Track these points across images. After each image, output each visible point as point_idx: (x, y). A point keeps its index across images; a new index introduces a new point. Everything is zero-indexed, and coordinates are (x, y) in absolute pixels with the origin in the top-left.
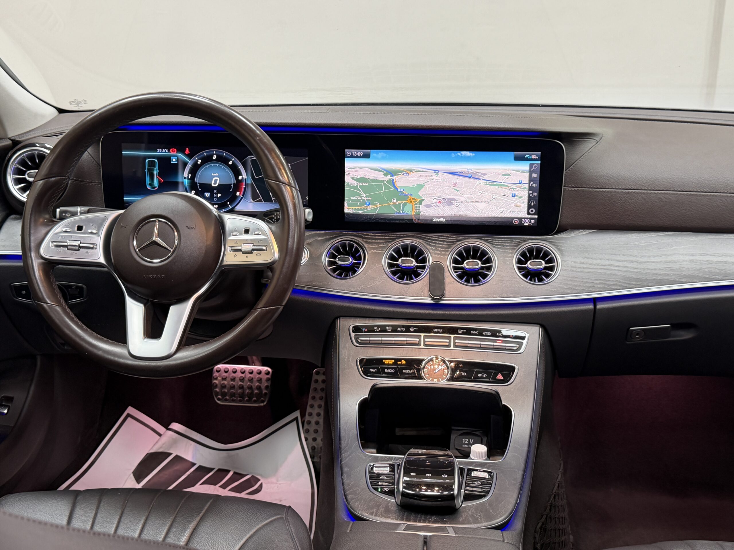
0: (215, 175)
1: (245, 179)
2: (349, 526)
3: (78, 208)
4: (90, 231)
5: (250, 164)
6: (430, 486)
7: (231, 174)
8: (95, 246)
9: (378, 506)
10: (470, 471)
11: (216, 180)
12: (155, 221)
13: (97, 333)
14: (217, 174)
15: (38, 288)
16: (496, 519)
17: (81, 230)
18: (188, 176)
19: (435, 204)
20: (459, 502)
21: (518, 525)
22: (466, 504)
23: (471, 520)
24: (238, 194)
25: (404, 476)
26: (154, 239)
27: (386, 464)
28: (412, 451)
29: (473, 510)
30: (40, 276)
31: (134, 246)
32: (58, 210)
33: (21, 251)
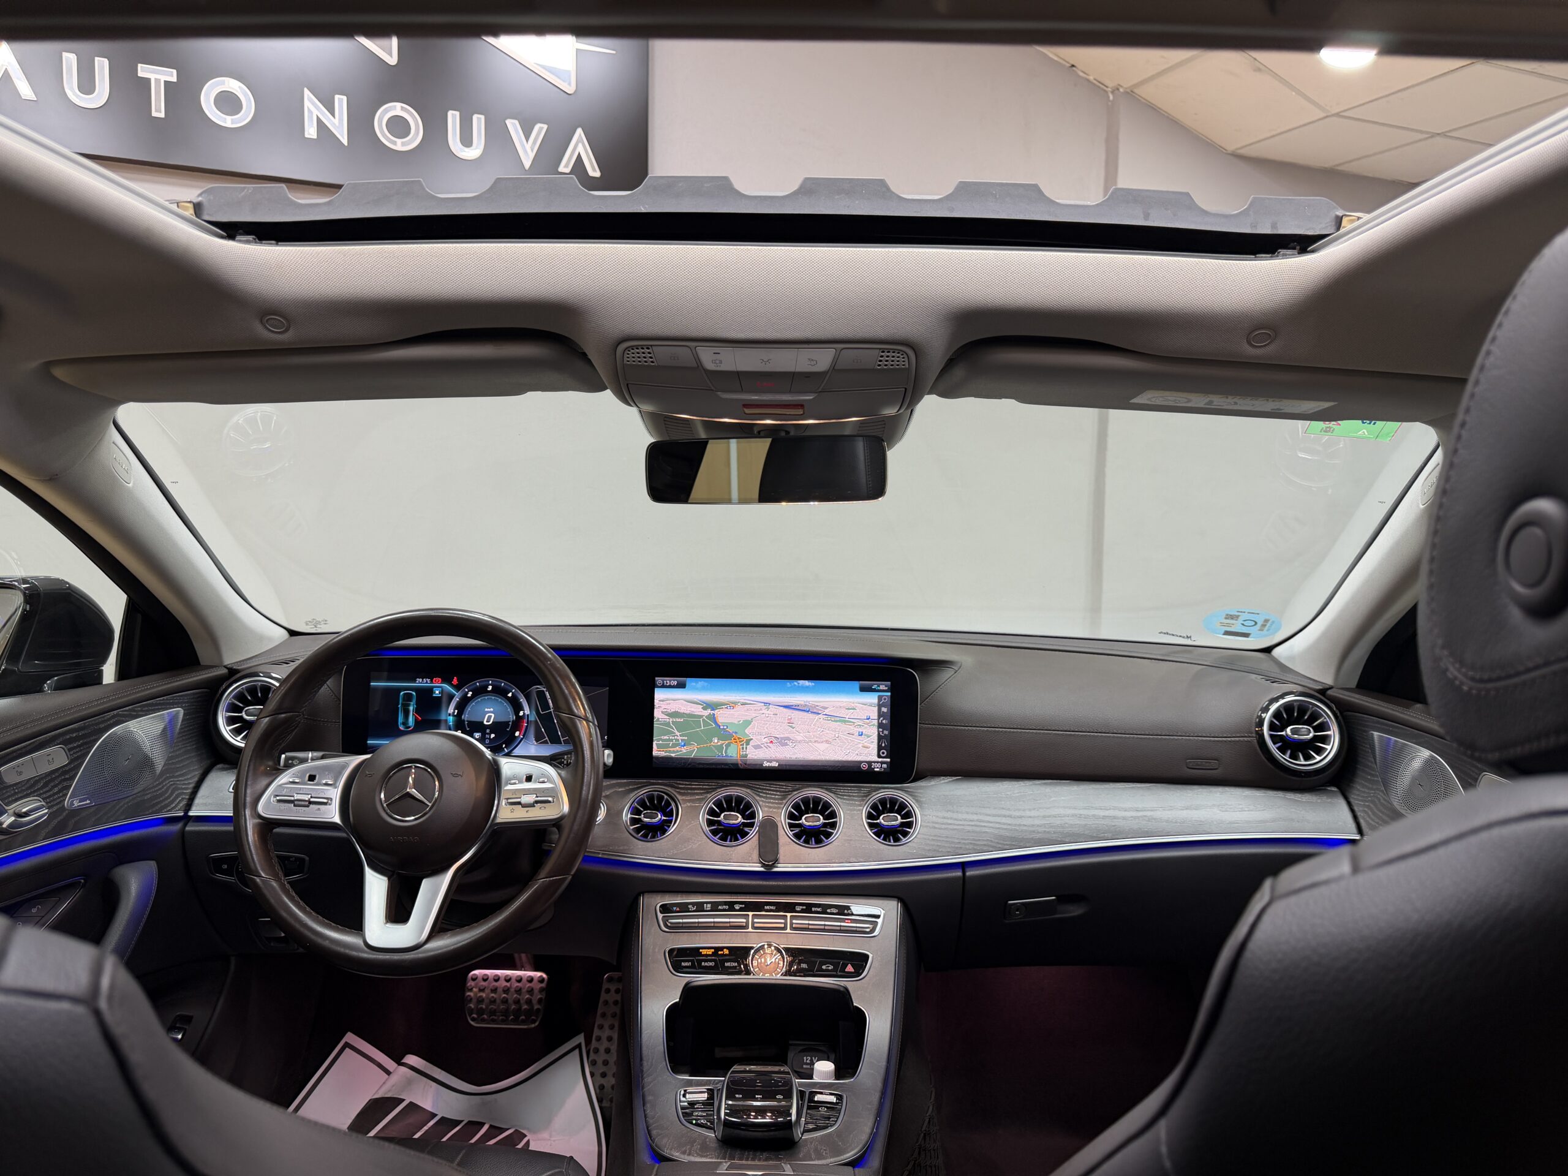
0: (489, 710)
1: (528, 715)
2: (653, 1169)
3: (308, 754)
4: (324, 782)
5: (534, 696)
6: (761, 1111)
7: (510, 709)
8: (329, 801)
9: (692, 1142)
10: (813, 1094)
11: (490, 717)
12: (411, 767)
13: (323, 917)
14: (492, 710)
15: (250, 857)
16: (846, 1154)
17: (313, 781)
18: (454, 712)
19: (766, 745)
20: (798, 1132)
21: (875, 1161)
22: (806, 1136)
23: (813, 1156)
24: (517, 734)
25: (726, 1100)
26: (408, 790)
27: (703, 1089)
28: (736, 1068)
29: (817, 1143)
30: (255, 841)
31: (381, 799)
32: (283, 756)
33: (232, 810)
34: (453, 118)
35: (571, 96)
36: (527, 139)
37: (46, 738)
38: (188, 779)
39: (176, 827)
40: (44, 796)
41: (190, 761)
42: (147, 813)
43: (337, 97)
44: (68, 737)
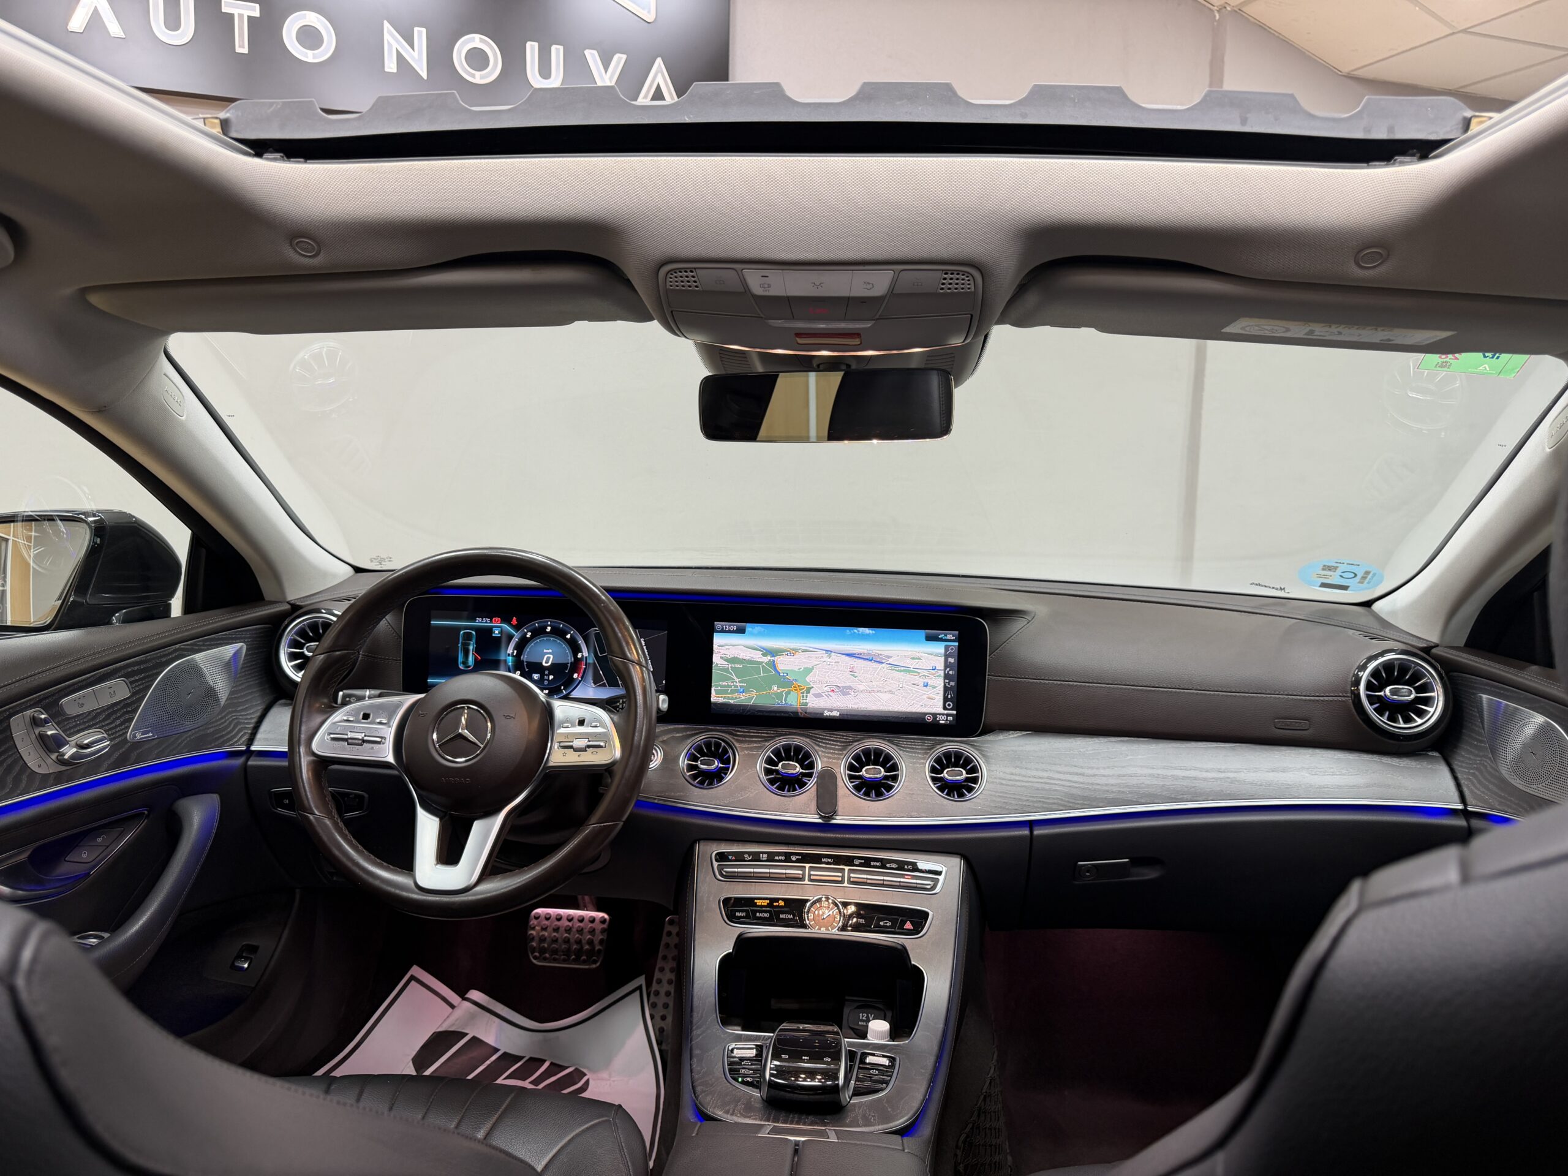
0: (547, 651)
1: (586, 657)
2: (695, 1127)
3: (366, 691)
4: (378, 720)
5: (593, 638)
6: (811, 1074)
7: (568, 651)
8: (383, 740)
9: (737, 1101)
10: (864, 1055)
11: (548, 658)
12: (464, 707)
13: (375, 856)
14: (550, 651)
15: (304, 794)
16: (893, 1121)
17: (367, 719)
19: (827, 693)
20: (846, 1096)
21: (927, 1130)
22: (856, 1100)
23: (861, 1122)
24: (575, 676)
25: (771, 1060)
26: (460, 731)
27: (752, 1045)
28: (785, 1025)
29: (865, 1108)
30: (309, 778)
31: (433, 740)
32: (341, 693)
33: (287, 744)
34: (532, 49)
35: (650, 25)
36: (606, 70)
37: (107, 670)
38: (250, 714)
39: (240, 761)
40: (107, 728)
41: (253, 696)
42: (209, 746)
43: (416, 29)
44: (130, 670)
